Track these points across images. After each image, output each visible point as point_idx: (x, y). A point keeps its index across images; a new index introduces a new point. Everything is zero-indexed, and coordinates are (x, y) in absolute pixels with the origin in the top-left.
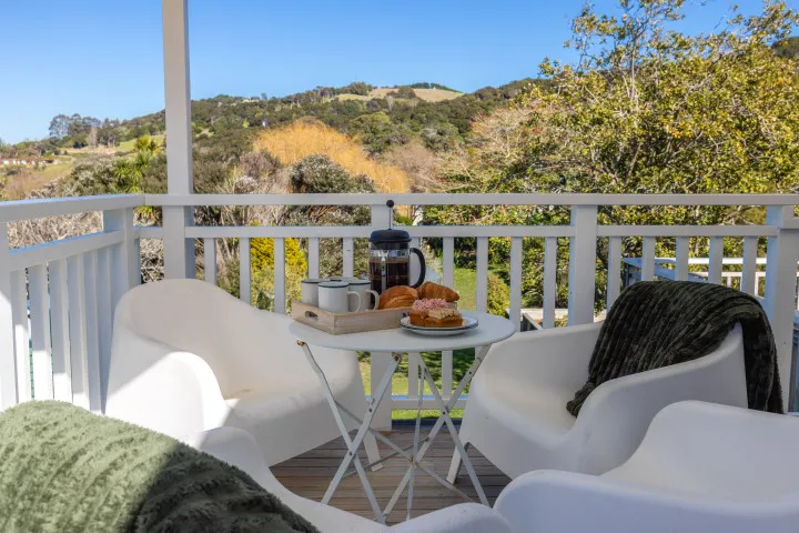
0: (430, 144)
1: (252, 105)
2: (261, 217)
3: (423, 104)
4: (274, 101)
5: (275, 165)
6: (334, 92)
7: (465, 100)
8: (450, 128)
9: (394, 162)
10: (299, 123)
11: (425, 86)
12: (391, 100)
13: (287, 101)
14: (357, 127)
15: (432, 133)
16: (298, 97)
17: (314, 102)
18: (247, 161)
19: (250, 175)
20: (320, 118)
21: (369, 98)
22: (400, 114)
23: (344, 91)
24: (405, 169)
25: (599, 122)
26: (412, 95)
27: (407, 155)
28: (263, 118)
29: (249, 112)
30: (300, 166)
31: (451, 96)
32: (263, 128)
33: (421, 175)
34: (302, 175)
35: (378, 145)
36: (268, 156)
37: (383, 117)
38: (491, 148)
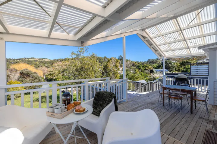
0: (46, 67)
1: (9, 60)
2: (13, 79)
3: (44, 61)
4: (15, 60)
5: (16, 70)
6: (28, 58)
7: (51, 61)
8: (49, 65)
9: (40, 70)
10: (21, 63)
11: (45, 58)
12: (39, 60)
13: (18, 59)
14: (32, 64)
15: (46, 65)
16: (20, 59)
17: (23, 60)
18: (9, 70)
19: (10, 72)
20: (25, 62)
21: (35, 60)
22: (41, 62)
23: (30, 58)
24: (42, 70)
25: (75, 66)
26: (43, 60)
27: (42, 68)
28: (12, 62)
29: (9, 61)
30: (22, 71)
31: (49, 60)
32: (12, 64)
33: (45, 71)
34: (22, 72)
35: (37, 67)
36: (15, 69)
37: (37, 63)
38: (57, 67)
